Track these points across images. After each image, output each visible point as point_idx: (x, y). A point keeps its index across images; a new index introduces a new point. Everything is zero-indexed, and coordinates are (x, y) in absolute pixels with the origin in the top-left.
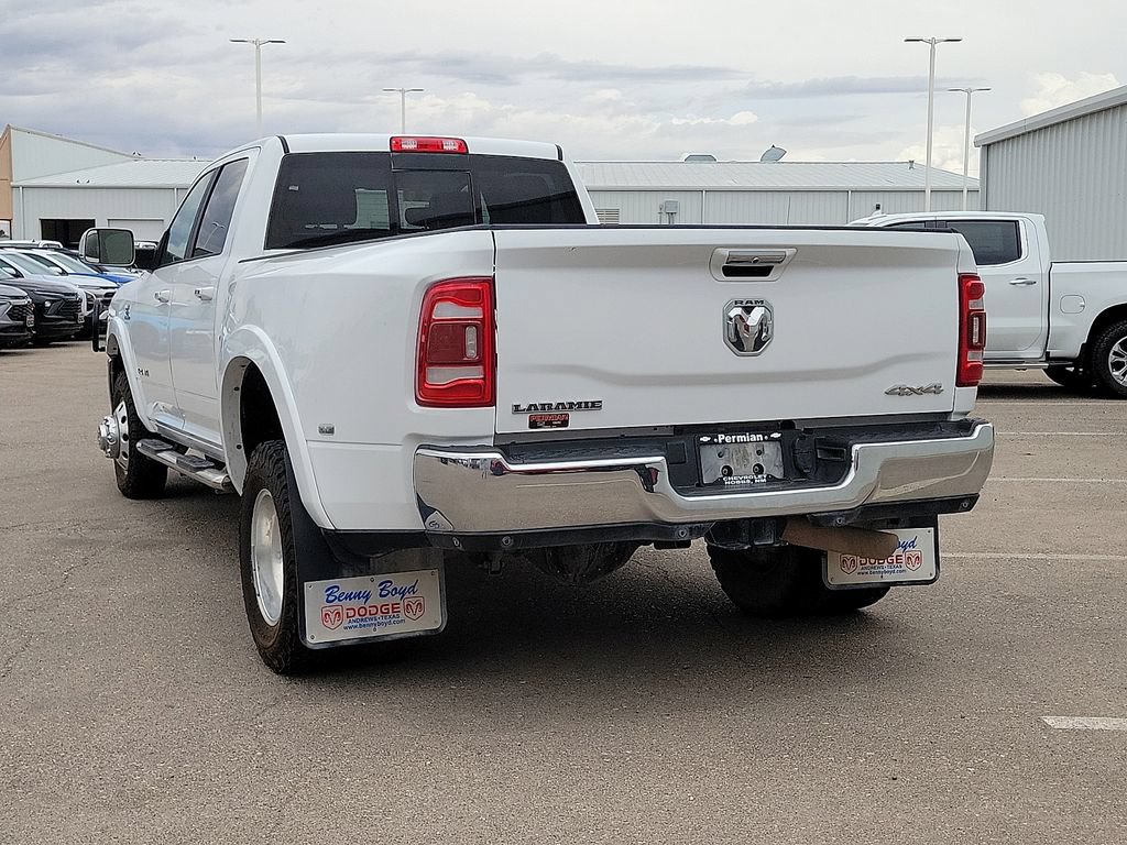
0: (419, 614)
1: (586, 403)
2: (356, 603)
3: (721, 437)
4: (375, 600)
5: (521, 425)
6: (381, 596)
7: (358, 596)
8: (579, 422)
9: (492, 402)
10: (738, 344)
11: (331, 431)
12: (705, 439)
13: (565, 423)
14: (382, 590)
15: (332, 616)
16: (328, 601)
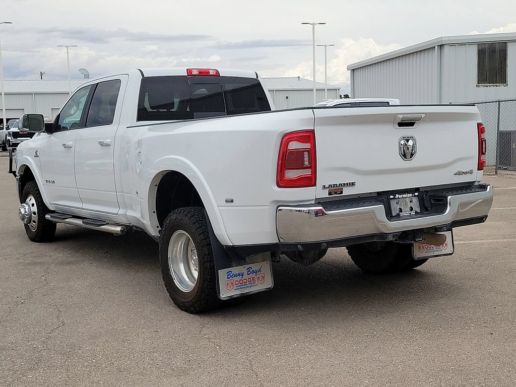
0: (262, 282)
1: (350, 183)
2: (238, 278)
3: (397, 196)
4: (246, 276)
5: (325, 194)
6: (248, 274)
7: (239, 275)
8: (347, 192)
9: (315, 185)
10: (404, 156)
11: (232, 201)
12: (392, 197)
13: (341, 193)
14: (248, 272)
15: (230, 285)
16: (228, 278)
